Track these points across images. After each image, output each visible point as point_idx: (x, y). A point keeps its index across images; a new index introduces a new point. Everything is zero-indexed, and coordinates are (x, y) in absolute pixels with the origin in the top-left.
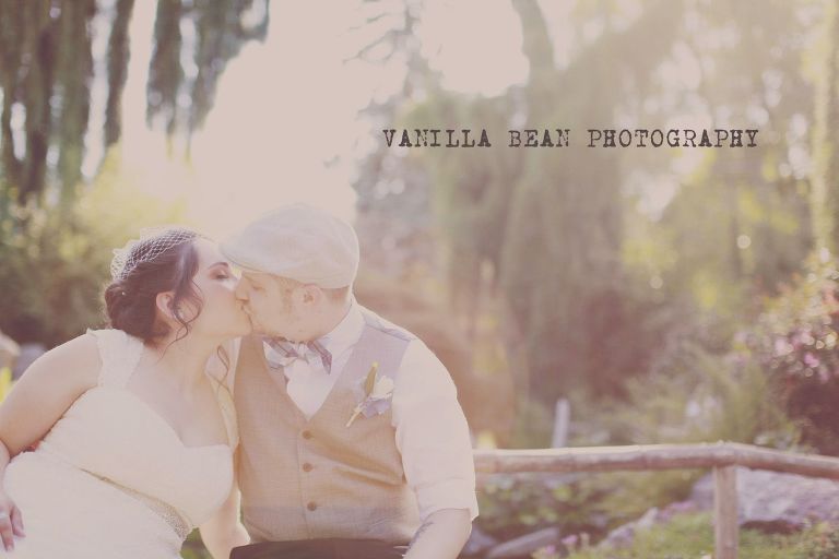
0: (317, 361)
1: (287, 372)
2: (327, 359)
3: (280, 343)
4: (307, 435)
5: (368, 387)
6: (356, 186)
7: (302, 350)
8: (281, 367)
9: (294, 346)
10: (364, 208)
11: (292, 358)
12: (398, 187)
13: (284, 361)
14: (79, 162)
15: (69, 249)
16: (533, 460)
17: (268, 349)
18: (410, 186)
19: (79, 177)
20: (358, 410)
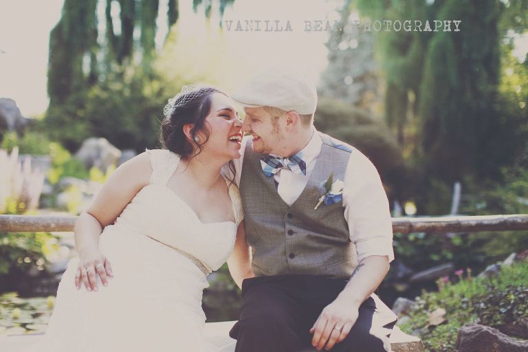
0: (296, 169)
1: (276, 178)
2: (303, 166)
3: (271, 160)
4: (290, 216)
5: (328, 186)
6: (328, 45)
7: (286, 162)
8: (273, 175)
9: (280, 161)
10: (333, 59)
11: (279, 169)
12: (354, 44)
13: (274, 171)
14: (154, 35)
15: (149, 90)
16: (433, 224)
17: (264, 165)
18: (361, 44)
19: (153, 45)
20: (321, 200)
